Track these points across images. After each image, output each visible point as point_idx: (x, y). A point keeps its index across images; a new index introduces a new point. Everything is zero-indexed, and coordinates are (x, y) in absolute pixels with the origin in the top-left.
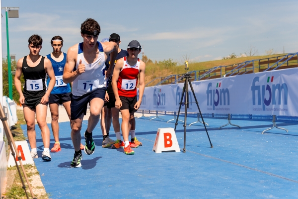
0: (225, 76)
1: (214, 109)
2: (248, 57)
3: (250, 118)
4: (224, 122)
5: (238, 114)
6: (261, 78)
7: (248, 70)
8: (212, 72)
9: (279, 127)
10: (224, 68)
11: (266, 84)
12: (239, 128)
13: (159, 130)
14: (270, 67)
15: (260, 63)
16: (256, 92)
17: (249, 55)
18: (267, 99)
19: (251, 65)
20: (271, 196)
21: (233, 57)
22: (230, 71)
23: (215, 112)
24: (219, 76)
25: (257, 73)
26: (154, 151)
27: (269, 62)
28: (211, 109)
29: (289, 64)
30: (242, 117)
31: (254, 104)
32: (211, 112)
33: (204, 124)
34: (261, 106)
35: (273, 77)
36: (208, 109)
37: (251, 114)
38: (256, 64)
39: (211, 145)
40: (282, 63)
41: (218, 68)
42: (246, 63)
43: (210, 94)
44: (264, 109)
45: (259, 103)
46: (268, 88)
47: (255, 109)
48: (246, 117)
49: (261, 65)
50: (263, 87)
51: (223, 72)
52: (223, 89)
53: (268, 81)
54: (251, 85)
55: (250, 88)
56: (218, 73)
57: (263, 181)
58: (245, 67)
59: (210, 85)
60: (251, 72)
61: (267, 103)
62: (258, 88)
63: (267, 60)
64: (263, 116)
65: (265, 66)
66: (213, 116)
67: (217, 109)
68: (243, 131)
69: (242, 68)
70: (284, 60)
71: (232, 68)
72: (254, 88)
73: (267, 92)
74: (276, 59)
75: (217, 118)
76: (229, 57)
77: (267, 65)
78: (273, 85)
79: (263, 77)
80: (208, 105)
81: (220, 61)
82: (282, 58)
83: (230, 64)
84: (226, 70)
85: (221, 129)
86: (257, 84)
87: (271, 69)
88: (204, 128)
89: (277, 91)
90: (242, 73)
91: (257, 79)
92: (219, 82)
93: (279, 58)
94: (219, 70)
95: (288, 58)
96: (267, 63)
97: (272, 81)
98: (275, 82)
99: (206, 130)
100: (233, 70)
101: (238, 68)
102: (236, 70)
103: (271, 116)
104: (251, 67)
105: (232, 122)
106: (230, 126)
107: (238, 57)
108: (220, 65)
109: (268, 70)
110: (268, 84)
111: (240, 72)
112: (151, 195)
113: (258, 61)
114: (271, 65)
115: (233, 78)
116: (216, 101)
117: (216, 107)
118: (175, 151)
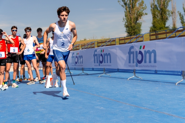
0: (81, 49)
1: (75, 65)
2: (92, 40)
3: (93, 70)
4: (80, 72)
5: (87, 68)
6: (98, 50)
7: (92, 46)
8: (75, 47)
9: (107, 74)
10: (80, 45)
11: (100, 53)
12: (88, 74)
13: (48, 77)
14: (103, 45)
15: (98, 43)
16: (96, 57)
17: (93, 39)
18: (101, 60)
19: (94, 44)
20: (102, 108)
21: (85, 40)
22: (84, 47)
23: (76, 67)
24: (78, 49)
25: (96, 48)
26: (45, 87)
27: (102, 42)
28: (73, 66)
29: (112, 44)
30: (89, 69)
31: (95, 63)
32: (74, 67)
33: (70, 73)
34: (98, 64)
35: (103, 50)
36: (72, 65)
37: (93, 68)
38: (96, 44)
39: (74, 83)
40: (108, 43)
41: (78, 45)
42: (91, 43)
43: (73, 58)
44: (99, 65)
45: (97, 63)
46: (101, 55)
47: (95, 65)
48: (91, 69)
49: (98, 44)
50: (99, 54)
51: (80, 47)
52: (80, 56)
53: (101, 52)
54: (93, 54)
55: (93, 55)
56: (78, 48)
57: (98, 100)
58: (91, 45)
59: (73, 53)
60: (94, 47)
61: (101, 62)
62: (96, 55)
63: (101, 41)
64: (99, 69)
65: (100, 44)
66: (75, 69)
67: (77, 66)
68: (89, 76)
69: (89, 46)
70: (109, 41)
71: (85, 45)
72: (95, 55)
73: (101, 57)
74: (105, 41)
75: (77, 70)
76: (83, 40)
77: (101, 44)
78: (104, 54)
79: (99, 50)
80: (72, 63)
81: (79, 42)
82: (108, 40)
83: (83, 43)
84: (82, 46)
85: (79, 75)
86: (96, 53)
87: (103, 46)
88: (70, 75)
89: (106, 57)
90: (89, 48)
91: (96, 51)
92: (78, 52)
93: (107, 41)
94: (78, 46)
95: (111, 41)
96: (101, 43)
97: (103, 52)
98: (105, 52)
99: (71, 76)
100: (85, 46)
101: (87, 45)
102: (86, 46)
103: (103, 69)
104: (94, 45)
105: (84, 72)
106: (83, 74)
107: (87, 40)
108: (79, 44)
109: (102, 46)
110: (101, 53)
111: (88, 47)
112: (43, 110)
113: (97, 42)
114: (103, 44)
115: (84, 50)
116: (76, 61)
117: (76, 64)
118: (56, 87)
